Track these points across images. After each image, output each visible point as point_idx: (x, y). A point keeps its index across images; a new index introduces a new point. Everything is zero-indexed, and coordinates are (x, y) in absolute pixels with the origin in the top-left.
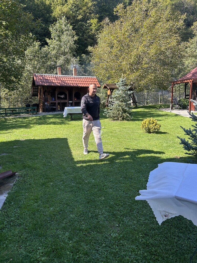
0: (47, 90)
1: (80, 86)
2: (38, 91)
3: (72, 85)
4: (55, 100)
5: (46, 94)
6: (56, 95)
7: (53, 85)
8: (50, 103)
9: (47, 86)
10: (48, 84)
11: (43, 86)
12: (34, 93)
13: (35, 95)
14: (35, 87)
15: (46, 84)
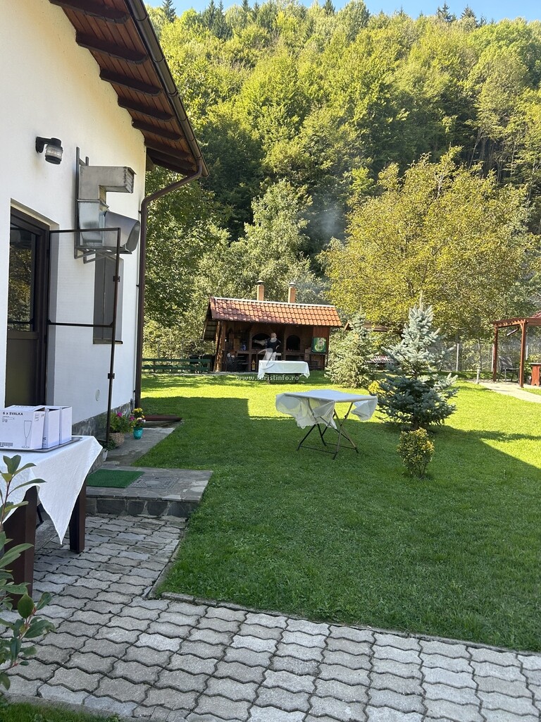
0: (233, 329)
1: (299, 323)
2: (215, 331)
3: (283, 322)
4: (247, 349)
5: (231, 336)
6: (251, 339)
7: (245, 319)
8: (237, 354)
9: (235, 322)
10: (236, 318)
11: (227, 322)
12: (208, 333)
13: (209, 337)
14: (210, 323)
15: (231, 318)
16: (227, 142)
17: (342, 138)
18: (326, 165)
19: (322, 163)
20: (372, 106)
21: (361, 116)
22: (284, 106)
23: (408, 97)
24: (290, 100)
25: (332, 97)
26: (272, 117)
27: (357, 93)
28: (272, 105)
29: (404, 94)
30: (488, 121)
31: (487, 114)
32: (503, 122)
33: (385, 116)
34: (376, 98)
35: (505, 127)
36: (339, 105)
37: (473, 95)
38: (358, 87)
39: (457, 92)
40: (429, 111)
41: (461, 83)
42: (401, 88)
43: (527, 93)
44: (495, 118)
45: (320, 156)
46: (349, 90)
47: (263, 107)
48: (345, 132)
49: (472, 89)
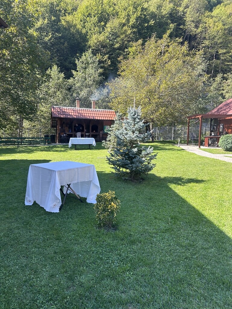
1: (97, 119)
4: (72, 132)
5: (64, 125)
9: (64, 118)
10: (64, 116)
14: (53, 119)
16: (70, 34)
17: (124, 33)
18: (117, 46)
19: (115, 45)
20: (138, 18)
21: (133, 23)
22: (97, 17)
23: (155, 14)
24: (100, 14)
25: (120, 13)
26: (92, 23)
27: (131, 12)
28: (91, 17)
29: (153, 13)
30: (190, 26)
31: (190, 23)
32: (197, 27)
33: (144, 23)
34: (140, 14)
35: (197, 29)
36: (123, 17)
37: (183, 14)
38: (131, 9)
39: (177, 13)
40: (164, 21)
41: (178, 8)
42: (151, 10)
43: (207, 13)
44: (193, 25)
45: (114, 41)
46: (128, 10)
47: (88, 18)
48: (125, 30)
49: (183, 11)
